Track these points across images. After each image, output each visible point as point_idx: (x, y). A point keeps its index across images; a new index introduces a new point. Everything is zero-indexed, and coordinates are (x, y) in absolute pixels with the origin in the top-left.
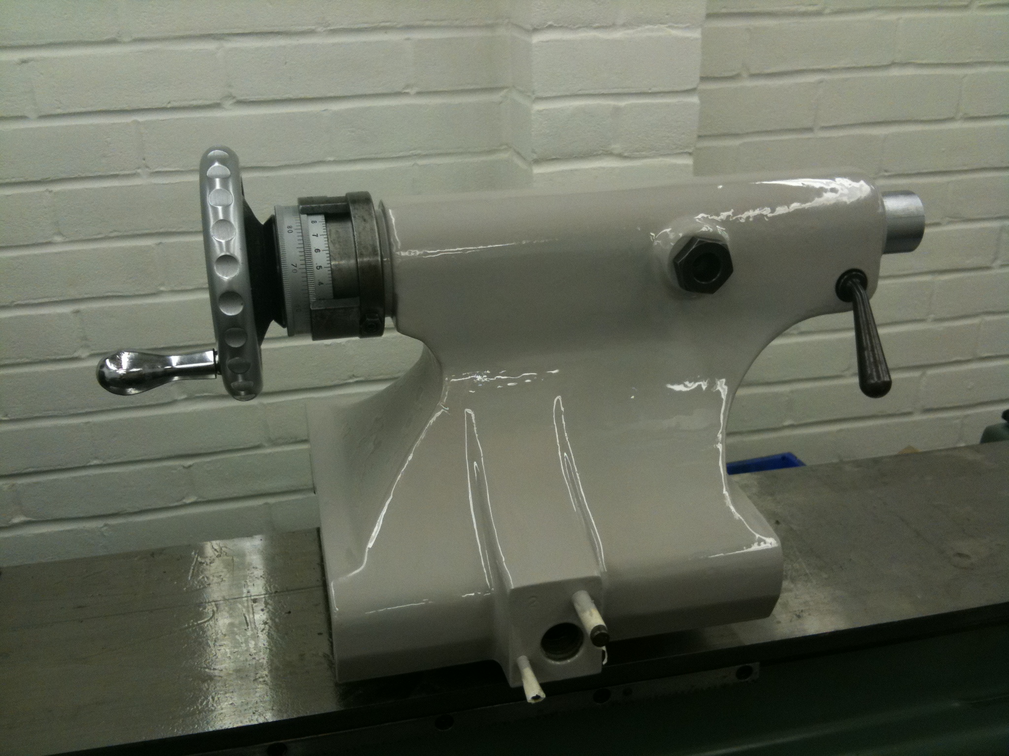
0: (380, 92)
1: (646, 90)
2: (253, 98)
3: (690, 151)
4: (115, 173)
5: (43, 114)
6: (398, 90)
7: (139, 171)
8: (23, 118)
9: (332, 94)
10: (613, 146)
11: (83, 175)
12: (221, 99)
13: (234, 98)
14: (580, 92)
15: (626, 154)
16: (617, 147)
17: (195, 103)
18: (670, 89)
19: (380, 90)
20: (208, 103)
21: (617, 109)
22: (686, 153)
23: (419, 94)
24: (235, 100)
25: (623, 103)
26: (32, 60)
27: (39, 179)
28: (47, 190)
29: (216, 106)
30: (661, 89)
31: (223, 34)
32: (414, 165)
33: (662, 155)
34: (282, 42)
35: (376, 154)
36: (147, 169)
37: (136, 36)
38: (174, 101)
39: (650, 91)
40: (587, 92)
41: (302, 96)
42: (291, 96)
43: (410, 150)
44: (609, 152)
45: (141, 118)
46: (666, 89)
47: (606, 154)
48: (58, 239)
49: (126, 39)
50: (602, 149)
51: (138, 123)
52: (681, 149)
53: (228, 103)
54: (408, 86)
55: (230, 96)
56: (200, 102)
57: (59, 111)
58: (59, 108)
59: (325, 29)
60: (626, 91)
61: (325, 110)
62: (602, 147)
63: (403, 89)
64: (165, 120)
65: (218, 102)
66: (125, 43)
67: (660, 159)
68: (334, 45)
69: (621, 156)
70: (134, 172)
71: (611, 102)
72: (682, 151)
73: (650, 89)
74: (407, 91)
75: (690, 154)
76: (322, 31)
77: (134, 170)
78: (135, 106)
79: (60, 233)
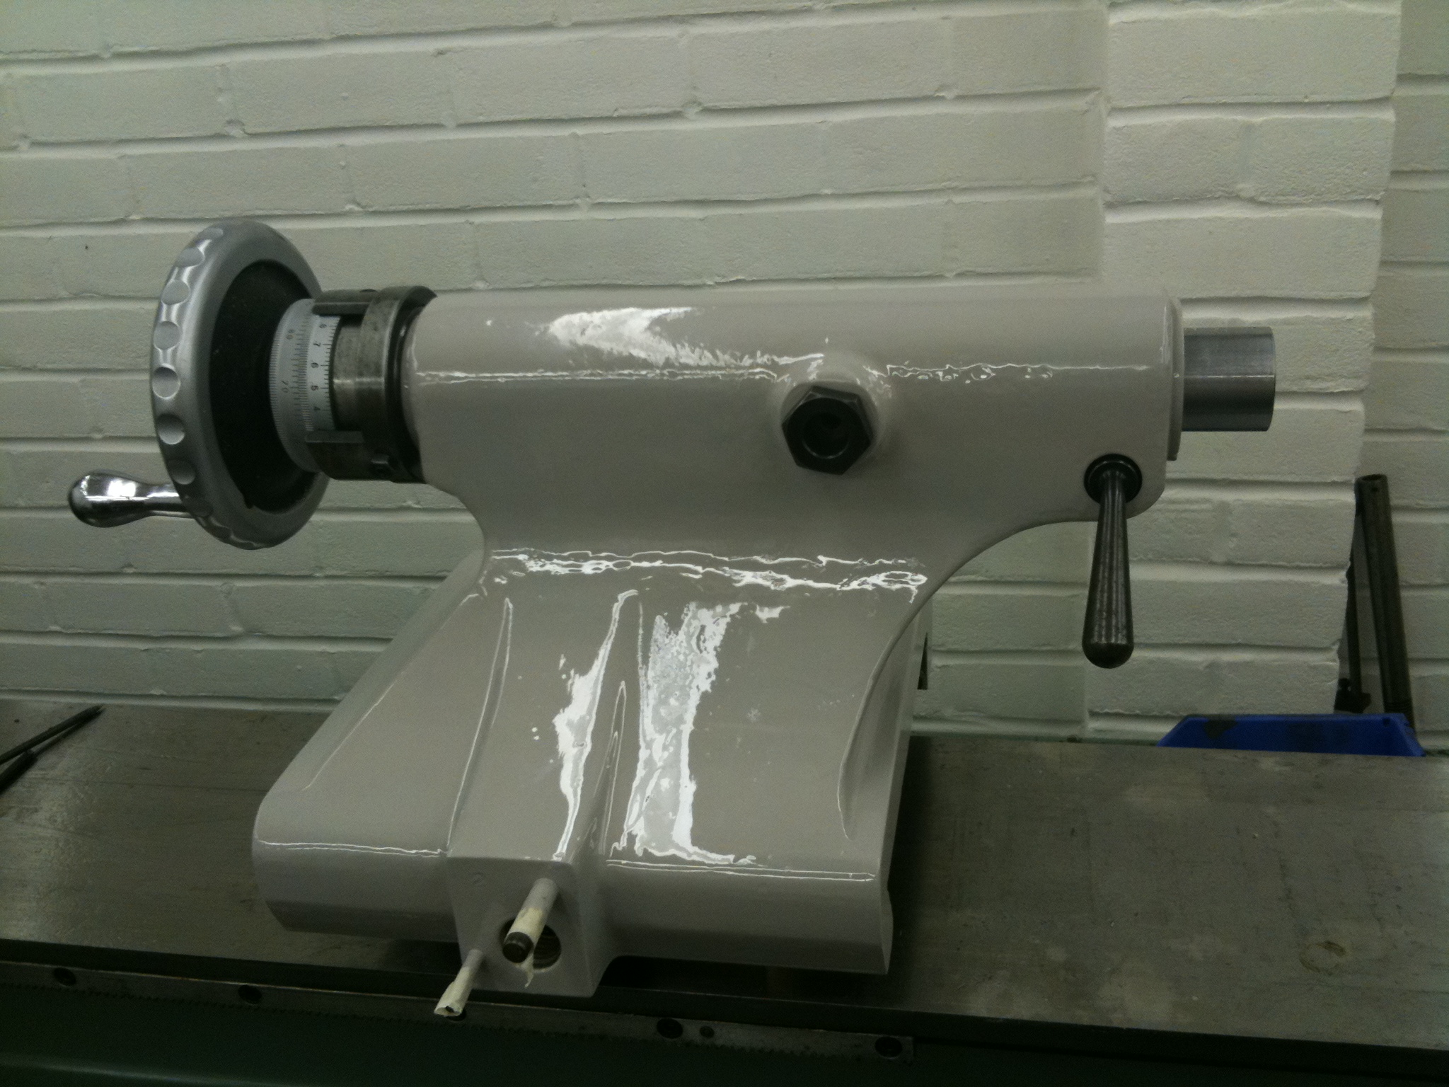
0: (901, 96)
1: (1299, 98)
2: (724, 105)
3: (1378, 197)
4: (548, 203)
5: (462, 121)
6: (927, 92)
7: (578, 201)
8: (438, 126)
9: (833, 100)
10: (1240, 186)
11: (510, 204)
12: (683, 106)
13: (700, 104)
14: (1186, 101)
15: (1262, 199)
16: (1247, 187)
17: (648, 111)
18: (1342, 97)
19: (899, 94)
20: (665, 110)
21: (1249, 128)
22: (1370, 200)
23: (961, 98)
24: (700, 108)
25: (1258, 119)
26: (450, 51)
27: (457, 206)
28: (467, 222)
29: (676, 115)
30: (1326, 98)
31: (687, 16)
32: (947, 203)
33: (1326, 203)
34: (765, 25)
35: (892, 185)
36: (587, 199)
37: (575, 19)
38: (622, 108)
39: (1306, 101)
40: (1197, 101)
41: (792, 102)
42: (775, 102)
43: (943, 182)
44: (1234, 195)
45: (580, 130)
46: (1336, 98)
47: (1229, 198)
48: (480, 285)
49: (566, 24)
50: (1222, 189)
51: (575, 136)
52: (1362, 194)
53: (692, 112)
54: (943, 87)
55: (695, 102)
56: (654, 110)
57: (481, 119)
58: (481, 114)
59: (826, 6)
60: (1265, 99)
61: (822, 122)
62: (1222, 186)
63: (937, 91)
64: (610, 134)
65: (679, 109)
66: (562, 29)
67: (1325, 208)
68: (839, 27)
69: (1252, 201)
70: (571, 202)
71: (1241, 117)
72: (1362, 197)
73: (1306, 97)
74: (941, 94)
75: (1377, 202)
76: (823, 8)
77: (571, 199)
78: (574, 114)
79: (483, 279)
